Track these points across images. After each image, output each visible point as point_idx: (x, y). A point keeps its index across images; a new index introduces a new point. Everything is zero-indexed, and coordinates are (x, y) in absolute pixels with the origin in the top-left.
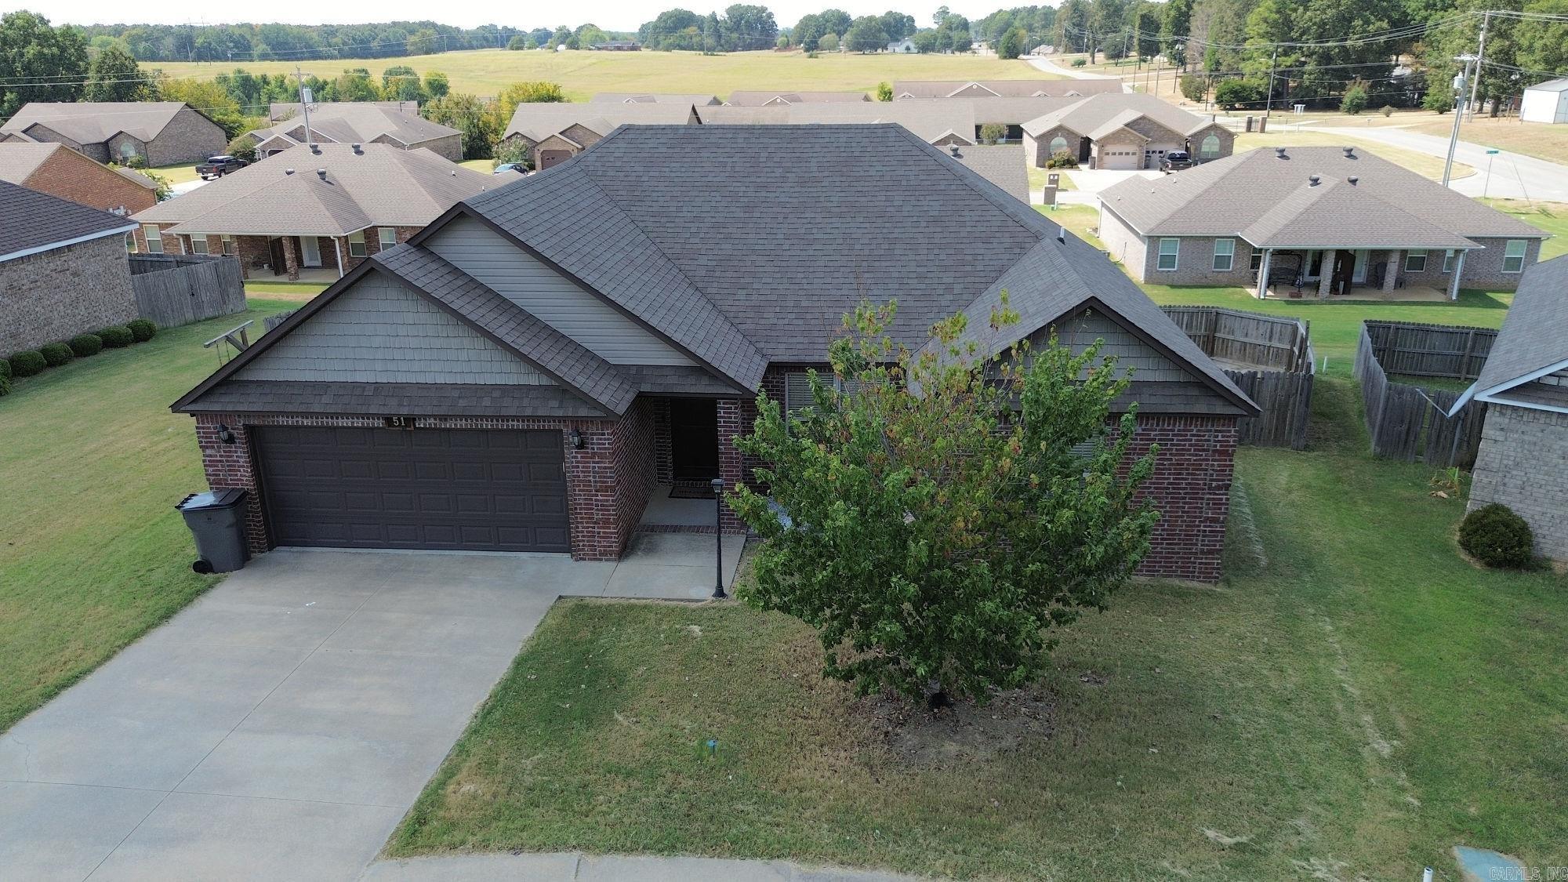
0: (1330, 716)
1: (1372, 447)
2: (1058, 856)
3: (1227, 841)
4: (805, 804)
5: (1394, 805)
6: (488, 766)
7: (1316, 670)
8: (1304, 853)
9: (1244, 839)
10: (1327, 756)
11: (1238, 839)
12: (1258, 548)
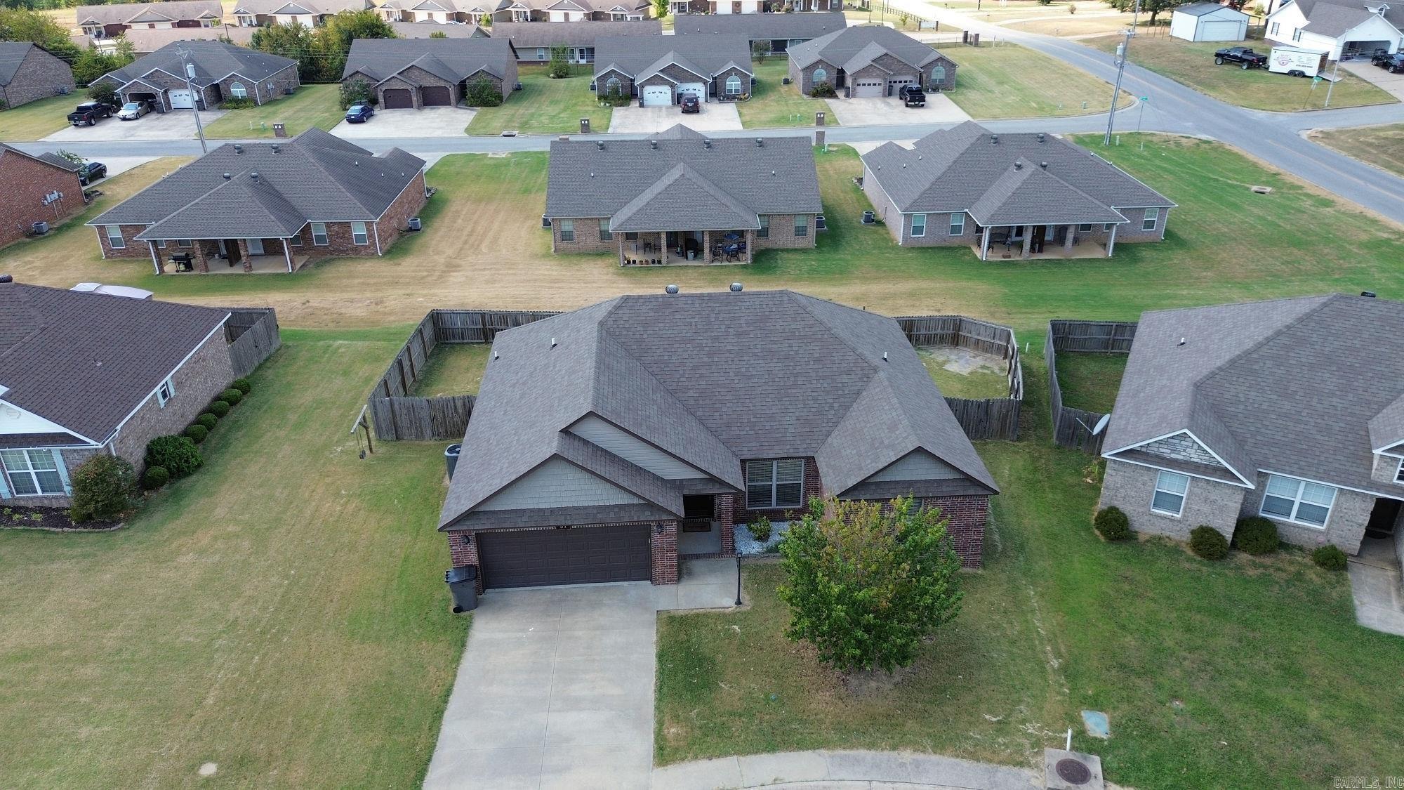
0: (1033, 648)
1: (1054, 440)
2: (929, 735)
3: (994, 719)
4: (821, 722)
5: (1059, 693)
6: (676, 718)
7: (1026, 621)
8: (1024, 722)
9: (1001, 718)
10: (1032, 671)
11: (998, 718)
12: (997, 537)
